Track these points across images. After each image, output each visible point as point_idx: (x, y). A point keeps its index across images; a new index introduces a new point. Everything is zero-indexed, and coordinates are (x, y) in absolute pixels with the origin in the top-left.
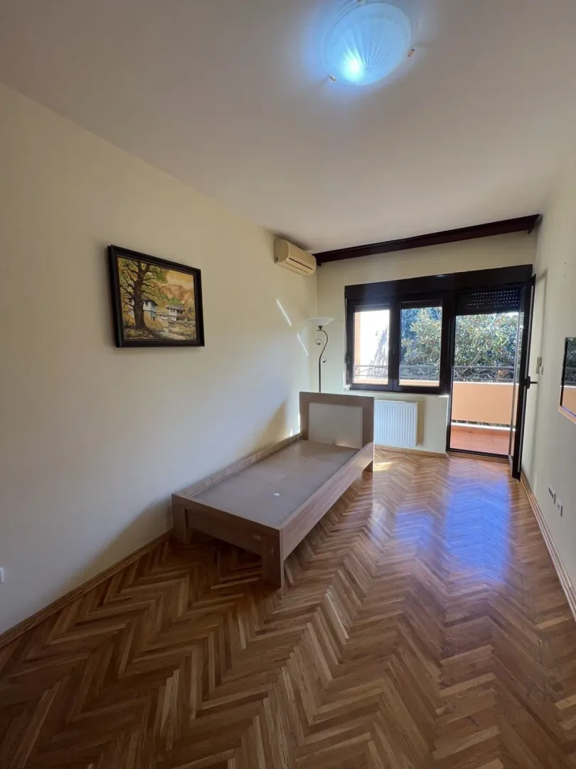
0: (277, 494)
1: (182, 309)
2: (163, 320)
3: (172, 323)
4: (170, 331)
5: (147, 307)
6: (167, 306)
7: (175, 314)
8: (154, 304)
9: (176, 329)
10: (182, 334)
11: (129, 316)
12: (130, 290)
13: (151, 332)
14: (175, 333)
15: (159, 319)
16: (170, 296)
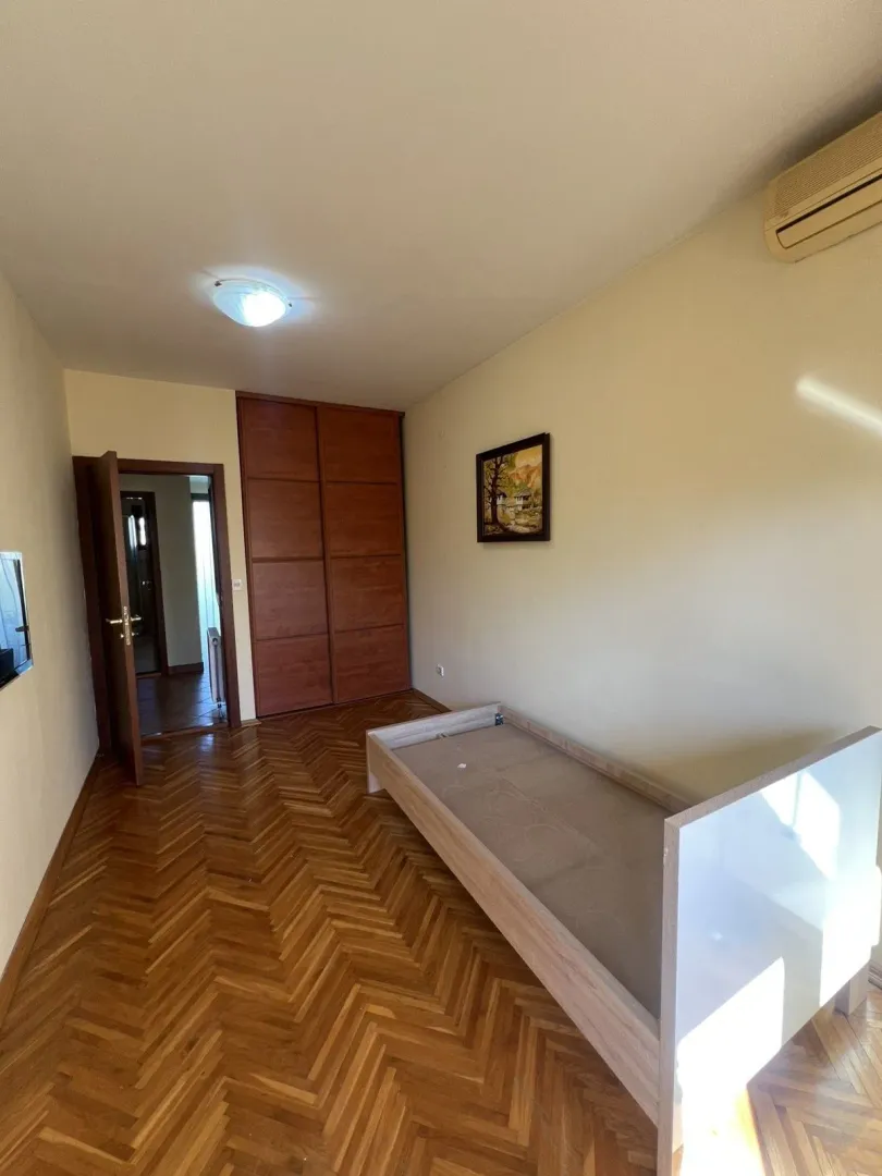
0: (463, 766)
1: (528, 494)
2: (512, 512)
3: (518, 514)
4: (516, 524)
5: (499, 501)
6: (515, 495)
7: (521, 502)
8: (505, 496)
9: (522, 521)
10: (527, 525)
11: (488, 513)
12: (490, 488)
13: (502, 526)
14: (520, 525)
15: (508, 511)
16: (518, 482)
